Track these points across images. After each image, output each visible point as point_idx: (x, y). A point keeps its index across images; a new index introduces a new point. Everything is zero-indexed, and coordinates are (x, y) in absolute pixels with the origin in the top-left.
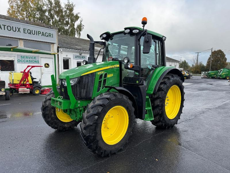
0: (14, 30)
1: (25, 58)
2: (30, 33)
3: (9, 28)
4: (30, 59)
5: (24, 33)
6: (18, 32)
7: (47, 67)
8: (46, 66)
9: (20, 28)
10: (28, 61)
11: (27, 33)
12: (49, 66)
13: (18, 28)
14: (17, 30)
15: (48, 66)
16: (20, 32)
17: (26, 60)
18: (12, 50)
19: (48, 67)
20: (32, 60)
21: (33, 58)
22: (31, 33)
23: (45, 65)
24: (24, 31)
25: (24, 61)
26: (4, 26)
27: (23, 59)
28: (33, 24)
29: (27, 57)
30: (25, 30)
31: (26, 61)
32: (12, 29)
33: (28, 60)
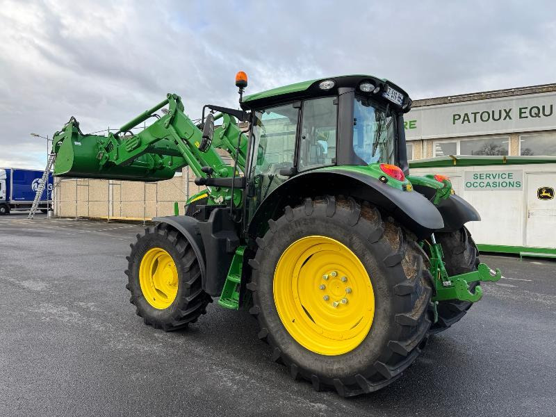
0: (497, 116)
1: (485, 177)
2: (537, 115)
3: (485, 116)
4: (497, 180)
5: (521, 117)
6: (505, 119)
7: (546, 197)
8: (544, 194)
9: (510, 110)
10: (492, 185)
11: (529, 117)
12: (552, 194)
13: (505, 110)
14: (504, 114)
15: (549, 195)
16: (510, 118)
17: (486, 181)
18: (455, 163)
19: (549, 198)
20: (501, 180)
21: (504, 176)
22: (541, 114)
23: (540, 191)
24: (521, 113)
25: (482, 185)
26: (475, 114)
27: (479, 181)
28: (550, 89)
29: (488, 176)
30: (523, 111)
31: (485, 185)
32: (491, 116)
33: (491, 181)
